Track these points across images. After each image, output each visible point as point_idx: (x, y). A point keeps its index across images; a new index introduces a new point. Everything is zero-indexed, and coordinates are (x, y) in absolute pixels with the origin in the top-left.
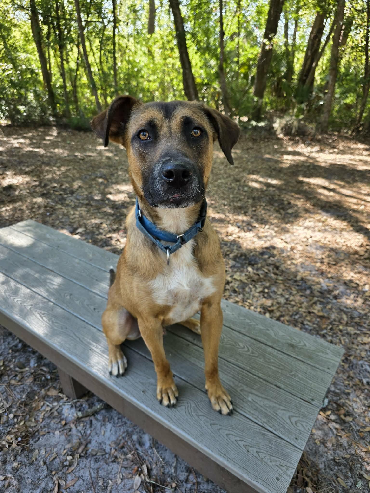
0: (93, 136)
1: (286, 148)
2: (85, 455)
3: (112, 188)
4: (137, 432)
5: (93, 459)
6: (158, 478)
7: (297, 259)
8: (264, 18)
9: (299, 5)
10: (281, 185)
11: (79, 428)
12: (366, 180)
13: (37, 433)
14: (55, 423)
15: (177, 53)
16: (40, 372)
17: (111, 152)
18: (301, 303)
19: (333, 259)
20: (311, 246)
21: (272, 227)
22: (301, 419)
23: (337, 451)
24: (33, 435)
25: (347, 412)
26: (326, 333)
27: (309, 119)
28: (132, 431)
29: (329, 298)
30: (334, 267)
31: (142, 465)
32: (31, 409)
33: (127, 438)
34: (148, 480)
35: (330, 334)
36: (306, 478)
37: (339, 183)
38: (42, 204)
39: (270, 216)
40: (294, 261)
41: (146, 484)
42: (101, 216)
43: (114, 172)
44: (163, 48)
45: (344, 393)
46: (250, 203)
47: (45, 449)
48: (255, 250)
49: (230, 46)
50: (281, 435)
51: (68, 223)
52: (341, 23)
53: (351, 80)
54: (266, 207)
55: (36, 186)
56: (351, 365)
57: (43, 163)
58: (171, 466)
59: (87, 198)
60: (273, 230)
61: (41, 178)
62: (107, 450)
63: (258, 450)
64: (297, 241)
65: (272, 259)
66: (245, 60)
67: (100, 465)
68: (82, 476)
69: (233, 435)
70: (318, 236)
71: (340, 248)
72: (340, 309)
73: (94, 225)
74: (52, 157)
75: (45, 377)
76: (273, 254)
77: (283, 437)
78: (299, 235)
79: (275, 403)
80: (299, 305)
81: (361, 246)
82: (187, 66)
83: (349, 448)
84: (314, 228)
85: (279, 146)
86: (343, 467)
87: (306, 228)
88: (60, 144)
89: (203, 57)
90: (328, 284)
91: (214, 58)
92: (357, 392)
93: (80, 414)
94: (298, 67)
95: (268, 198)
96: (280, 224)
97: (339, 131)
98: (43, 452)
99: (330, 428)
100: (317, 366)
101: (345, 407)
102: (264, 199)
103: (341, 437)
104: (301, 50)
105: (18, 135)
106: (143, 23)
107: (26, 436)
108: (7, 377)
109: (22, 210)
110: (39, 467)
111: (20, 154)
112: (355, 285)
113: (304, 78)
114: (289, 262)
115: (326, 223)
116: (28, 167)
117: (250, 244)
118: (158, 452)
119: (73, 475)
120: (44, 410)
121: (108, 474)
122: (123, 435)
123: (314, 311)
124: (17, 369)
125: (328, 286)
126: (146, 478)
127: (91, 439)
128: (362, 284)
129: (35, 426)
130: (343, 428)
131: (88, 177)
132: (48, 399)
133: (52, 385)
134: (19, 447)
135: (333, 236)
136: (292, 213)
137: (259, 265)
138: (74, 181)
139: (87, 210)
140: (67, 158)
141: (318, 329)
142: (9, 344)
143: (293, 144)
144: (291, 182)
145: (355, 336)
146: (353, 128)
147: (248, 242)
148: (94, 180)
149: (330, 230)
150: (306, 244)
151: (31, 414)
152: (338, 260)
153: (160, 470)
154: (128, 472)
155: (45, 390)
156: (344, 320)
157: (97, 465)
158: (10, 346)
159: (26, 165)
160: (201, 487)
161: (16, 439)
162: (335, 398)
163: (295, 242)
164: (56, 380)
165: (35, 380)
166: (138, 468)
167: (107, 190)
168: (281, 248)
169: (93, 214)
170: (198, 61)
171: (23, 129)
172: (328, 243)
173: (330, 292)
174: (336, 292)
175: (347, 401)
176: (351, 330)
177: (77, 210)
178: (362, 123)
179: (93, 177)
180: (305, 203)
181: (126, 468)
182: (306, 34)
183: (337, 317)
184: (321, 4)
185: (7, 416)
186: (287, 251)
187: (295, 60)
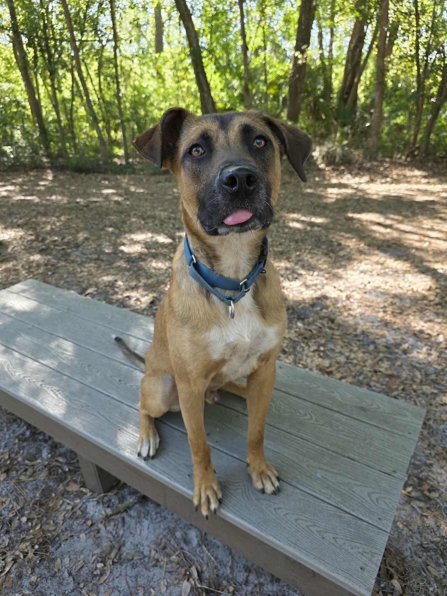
0: (96, 178)
1: (329, 180)
2: (119, 561)
3: (126, 238)
4: (181, 528)
5: (129, 564)
6: (211, 581)
7: (355, 310)
8: (293, 28)
9: (334, 11)
10: (328, 224)
11: (109, 528)
12: (428, 212)
13: (57, 539)
14: (78, 524)
15: (192, 74)
16: (55, 463)
17: (120, 195)
18: (365, 361)
19: (398, 307)
20: (370, 292)
21: (321, 273)
22: (382, 495)
23: (424, 534)
24: (53, 541)
25: (432, 486)
26: (398, 395)
27: (355, 144)
28: (175, 527)
29: (397, 353)
30: (400, 317)
31: (190, 568)
32: (48, 509)
33: (169, 536)
34: (199, 586)
35: (402, 395)
36: (390, 569)
37: (396, 217)
38: (42, 261)
39: (318, 260)
40: (351, 312)
41: (197, 590)
42: (115, 273)
43: (126, 219)
44: (175, 68)
45: (426, 464)
46: (292, 247)
47: (69, 557)
48: (304, 301)
49: (255, 62)
50: (361, 516)
51: (75, 282)
52: (386, 29)
53: (401, 96)
54: (312, 251)
55: (32, 241)
56: (431, 430)
57: (39, 213)
58: (226, 566)
59: (96, 252)
60: (324, 276)
61: (38, 231)
62: (146, 553)
63: (335, 536)
64: (354, 288)
65: (324, 311)
66: (274, 78)
67: (138, 571)
68: (118, 587)
69: (303, 520)
70: (378, 281)
71: (405, 294)
72: (412, 365)
73: (107, 284)
74: (49, 206)
75: (62, 469)
76: (326, 305)
77: (364, 518)
78: (354, 282)
79: (351, 479)
80: (362, 364)
81: (430, 289)
82: (205, 89)
83: (438, 530)
84: (371, 272)
85: (321, 179)
86: (433, 553)
87: (362, 272)
88: (57, 189)
89: (224, 77)
90: (395, 337)
91: (237, 78)
92: (441, 462)
93: (109, 511)
94: (336, 83)
95: (313, 240)
96: (330, 269)
97: (391, 157)
98: (66, 561)
99: (413, 507)
100: (396, 431)
101: (428, 481)
102: (309, 242)
103: (427, 517)
104: (340, 63)
105: (5, 182)
106: (149, 40)
107: (45, 543)
108: (14, 472)
109: (18, 270)
110: (64, 579)
111: (10, 204)
112: (427, 336)
113: (346, 96)
114: (346, 314)
115: (386, 265)
116: (20, 219)
117: (297, 295)
118: (208, 550)
119: (106, 586)
120: (65, 510)
121: (150, 581)
122: (164, 533)
123: (381, 370)
124: (27, 462)
125: (394, 339)
126: (197, 583)
127: (124, 541)
128: (435, 334)
129: (55, 530)
130: (428, 506)
131: (95, 226)
132: (68, 496)
133: (72, 478)
134: (37, 557)
135: (395, 280)
136: (344, 256)
137: (311, 319)
138: (78, 232)
139: (96, 266)
140: (68, 206)
141: (387, 390)
142: (14, 432)
143: (337, 175)
144: (339, 220)
145: (432, 396)
146: (406, 153)
147: (295, 292)
148: (103, 229)
149: (390, 273)
150: (364, 291)
151: (48, 515)
152: (403, 308)
153: (213, 572)
154: (173, 577)
155: (64, 485)
156: (417, 378)
157: (135, 572)
158: (17, 434)
159: (18, 216)
160: (265, 589)
161: (33, 547)
162: (416, 472)
163: (351, 289)
164: (76, 472)
165: (50, 474)
166: (186, 571)
167: (119, 241)
168: (334, 298)
169: (104, 270)
170: (218, 81)
171: (11, 174)
172: (390, 288)
173: (398, 345)
174: (405, 346)
175: (430, 474)
176: (427, 389)
177: (85, 267)
178: (417, 145)
179: (101, 226)
180: (358, 243)
181: (170, 572)
182: (344, 45)
183: (409, 375)
184: (360, 8)
185: (19, 519)
186: (343, 301)
187: (333, 76)
